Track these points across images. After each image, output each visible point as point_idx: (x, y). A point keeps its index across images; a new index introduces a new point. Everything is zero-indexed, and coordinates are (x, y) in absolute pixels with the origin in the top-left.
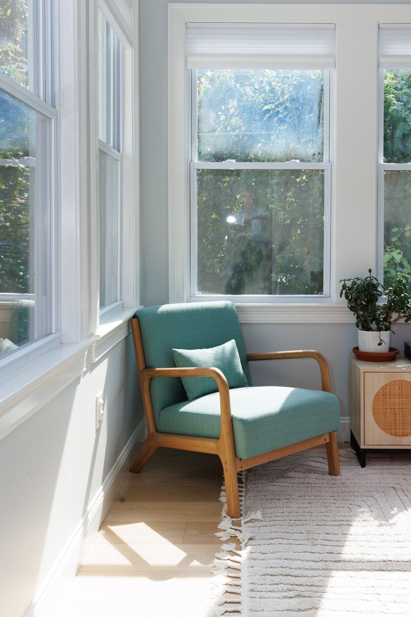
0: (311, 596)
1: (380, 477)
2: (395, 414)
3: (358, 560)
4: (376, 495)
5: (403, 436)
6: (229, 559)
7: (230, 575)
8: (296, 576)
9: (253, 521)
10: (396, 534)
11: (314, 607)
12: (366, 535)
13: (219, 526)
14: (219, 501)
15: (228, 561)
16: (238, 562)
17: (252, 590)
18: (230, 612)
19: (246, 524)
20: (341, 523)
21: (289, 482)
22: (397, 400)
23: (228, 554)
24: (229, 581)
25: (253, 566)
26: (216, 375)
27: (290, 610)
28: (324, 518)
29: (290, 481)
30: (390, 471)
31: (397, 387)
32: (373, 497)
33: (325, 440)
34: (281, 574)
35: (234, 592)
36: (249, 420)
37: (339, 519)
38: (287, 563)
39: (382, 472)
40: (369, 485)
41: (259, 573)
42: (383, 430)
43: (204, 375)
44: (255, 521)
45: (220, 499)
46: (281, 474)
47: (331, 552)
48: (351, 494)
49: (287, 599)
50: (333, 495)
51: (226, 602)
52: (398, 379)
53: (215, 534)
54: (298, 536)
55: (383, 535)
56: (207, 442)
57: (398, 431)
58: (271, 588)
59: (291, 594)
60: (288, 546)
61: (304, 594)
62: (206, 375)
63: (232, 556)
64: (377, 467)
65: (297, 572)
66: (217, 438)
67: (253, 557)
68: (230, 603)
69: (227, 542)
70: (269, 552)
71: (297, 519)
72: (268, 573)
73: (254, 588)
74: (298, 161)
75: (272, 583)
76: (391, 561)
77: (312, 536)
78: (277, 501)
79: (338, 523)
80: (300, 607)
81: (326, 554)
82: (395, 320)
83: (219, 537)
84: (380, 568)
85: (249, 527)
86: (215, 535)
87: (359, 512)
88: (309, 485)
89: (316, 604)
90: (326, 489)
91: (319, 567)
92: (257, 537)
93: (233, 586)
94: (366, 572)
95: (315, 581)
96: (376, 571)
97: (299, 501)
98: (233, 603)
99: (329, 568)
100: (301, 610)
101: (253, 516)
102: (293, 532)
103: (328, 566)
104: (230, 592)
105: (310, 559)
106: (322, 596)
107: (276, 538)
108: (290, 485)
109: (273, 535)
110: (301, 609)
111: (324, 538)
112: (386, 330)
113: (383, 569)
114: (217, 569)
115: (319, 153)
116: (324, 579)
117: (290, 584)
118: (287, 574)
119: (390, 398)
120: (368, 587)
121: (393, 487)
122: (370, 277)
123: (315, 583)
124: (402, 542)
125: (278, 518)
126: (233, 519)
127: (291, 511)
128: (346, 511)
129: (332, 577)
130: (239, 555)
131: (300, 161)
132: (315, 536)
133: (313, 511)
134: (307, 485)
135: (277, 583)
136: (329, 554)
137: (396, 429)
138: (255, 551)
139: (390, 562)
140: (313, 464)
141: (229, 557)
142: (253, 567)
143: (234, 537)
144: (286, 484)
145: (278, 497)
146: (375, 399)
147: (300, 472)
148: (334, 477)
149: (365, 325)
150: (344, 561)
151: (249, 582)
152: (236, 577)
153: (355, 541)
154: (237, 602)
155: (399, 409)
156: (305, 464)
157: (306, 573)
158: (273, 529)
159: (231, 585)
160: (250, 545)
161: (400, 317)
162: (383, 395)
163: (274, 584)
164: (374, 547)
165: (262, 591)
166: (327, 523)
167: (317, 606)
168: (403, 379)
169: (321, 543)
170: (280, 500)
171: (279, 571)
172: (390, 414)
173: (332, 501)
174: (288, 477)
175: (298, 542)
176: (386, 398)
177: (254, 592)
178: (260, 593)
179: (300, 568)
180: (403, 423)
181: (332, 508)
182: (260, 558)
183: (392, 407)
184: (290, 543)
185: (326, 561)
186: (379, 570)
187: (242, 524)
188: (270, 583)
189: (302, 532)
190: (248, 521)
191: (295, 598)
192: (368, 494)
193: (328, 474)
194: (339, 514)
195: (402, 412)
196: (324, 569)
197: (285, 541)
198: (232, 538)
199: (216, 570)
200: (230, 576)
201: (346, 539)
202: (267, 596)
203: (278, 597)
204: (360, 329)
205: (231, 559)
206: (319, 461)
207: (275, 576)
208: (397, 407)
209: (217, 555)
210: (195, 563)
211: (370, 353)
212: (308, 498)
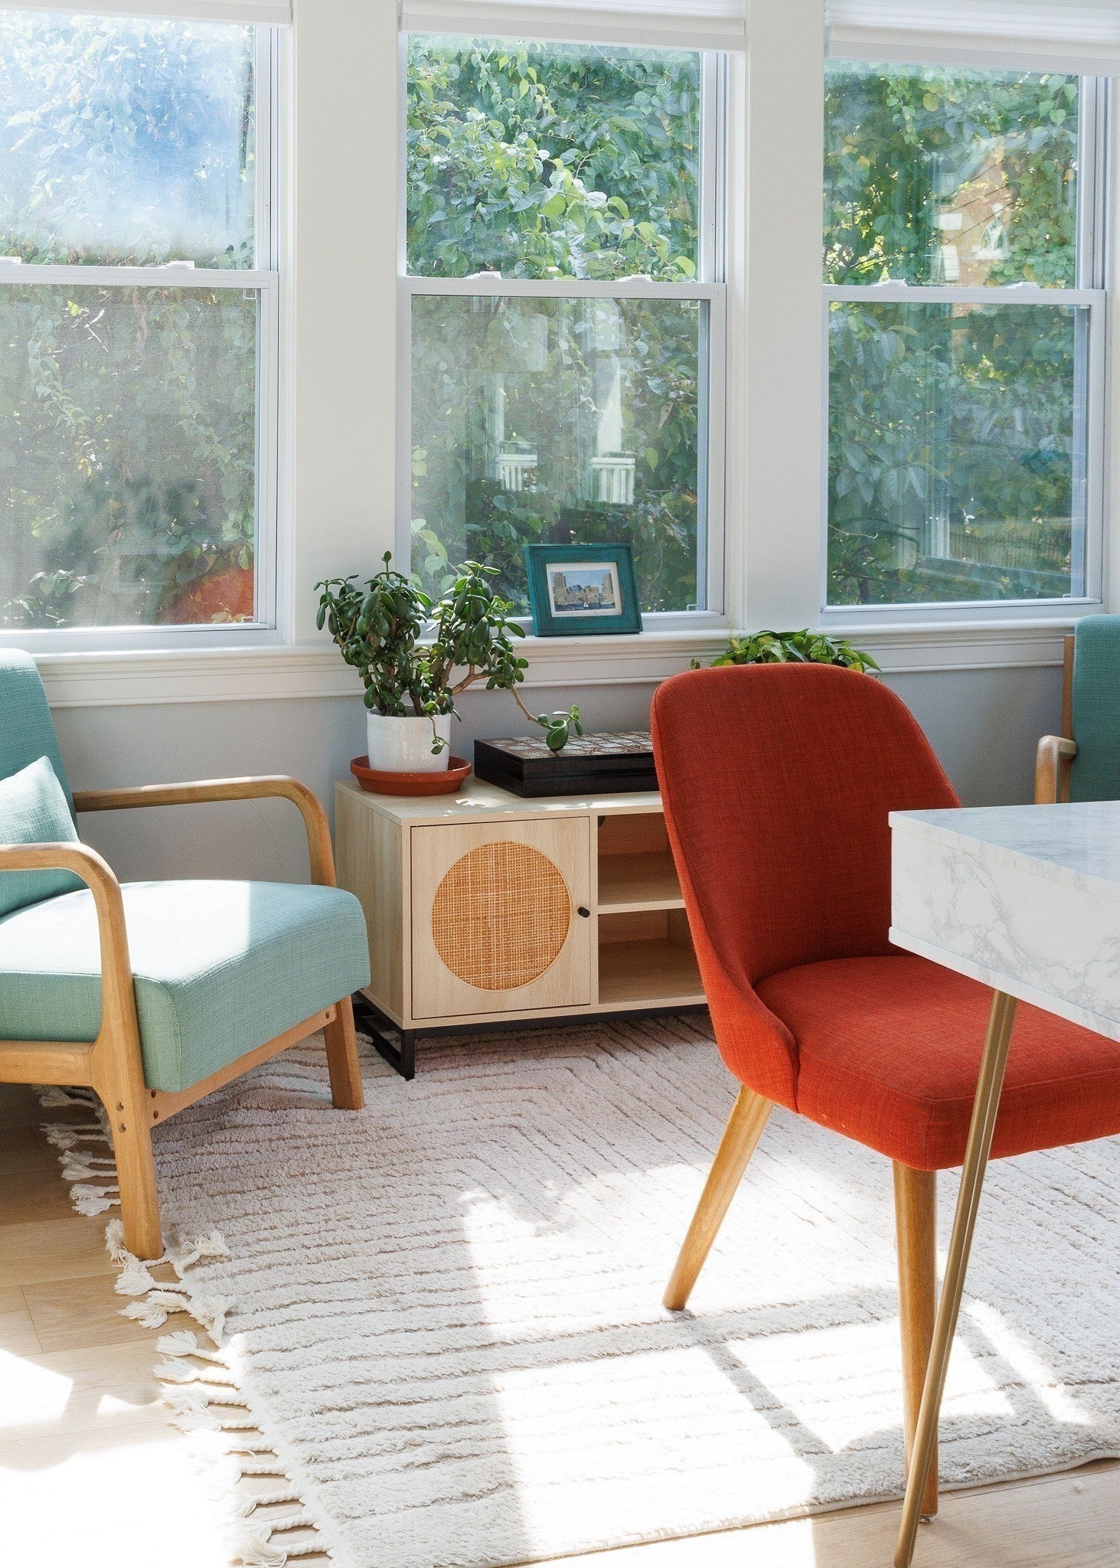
0: (478, 1452)
1: (467, 1102)
2: (487, 932)
3: (537, 1336)
4: (485, 1153)
5: (507, 987)
6: (198, 1380)
7: (227, 1424)
8: (405, 1404)
9: (207, 1262)
10: (589, 1253)
11: (501, 1481)
12: (517, 1263)
13: (116, 1287)
14: (77, 1214)
15: (197, 1385)
16: (227, 1385)
17: (313, 1460)
18: (285, 1531)
19: (190, 1273)
20: (439, 1238)
21: (243, 1139)
22: (491, 895)
23: (186, 1363)
24: (235, 1441)
25: (276, 1389)
26: (86, 864)
27: (443, 1499)
28: (388, 1230)
29: (245, 1135)
30: (485, 1081)
31: (491, 862)
32: (477, 1158)
33: (327, 1016)
34: (364, 1404)
35: (266, 1472)
36: (184, 984)
37: (427, 1227)
38: (360, 1369)
39: (464, 1087)
40: (448, 1126)
41: (306, 1407)
42: (459, 974)
43: (43, 866)
44: (213, 1261)
45: (77, 1208)
46: (209, 1119)
47: (458, 1323)
48: (420, 1154)
49: (418, 1471)
50: (375, 1164)
51: (259, 1505)
52: (494, 840)
53: (123, 1312)
54: (350, 1289)
55: (559, 1257)
56: (53, 1054)
57: (494, 975)
58: (360, 1444)
59: (421, 1455)
60: (339, 1320)
61: (455, 1448)
62: (47, 866)
63: (201, 1368)
64: (443, 1075)
65: (403, 1391)
66: (90, 1040)
67: (263, 1364)
68: (270, 1504)
69: (164, 1329)
70: (297, 1346)
71: (320, 1242)
72: (329, 1405)
73: (316, 1453)
74: (191, 265)
75: (354, 1431)
76: (616, 1326)
77: (387, 1286)
78: (239, 1195)
79: (432, 1239)
80: (466, 1489)
81: (448, 1330)
82: (461, 685)
83: (136, 1319)
84: (601, 1349)
85: (202, 1279)
86: (120, 1316)
87: (465, 1203)
88: (299, 1142)
89: (503, 1472)
90: (351, 1148)
91: (452, 1370)
92: (242, 1307)
93: (251, 1455)
94: (573, 1366)
95: (463, 1407)
96: (596, 1358)
97: (297, 1190)
98: (277, 1503)
99: (478, 1368)
100: (471, 1496)
101: (202, 1248)
102: (329, 1280)
103: (473, 1364)
104: (254, 1474)
105: (415, 1351)
106: (504, 1449)
107: (294, 1303)
108: (250, 1147)
109: (284, 1295)
110: (471, 1492)
111: (420, 1287)
112: (443, 712)
113: (611, 1352)
114: (182, 1413)
115: (244, 245)
116: (481, 1399)
117: (405, 1428)
118: (382, 1400)
119: (475, 891)
120: (602, 1406)
121: (511, 1126)
122: (387, 574)
123: (467, 1416)
124: (614, 1270)
125: (267, 1246)
126: (149, 1263)
127: (293, 1220)
128: (433, 1205)
129: (498, 1391)
130: (216, 1363)
131: (198, 265)
132: (395, 1284)
133: (349, 1215)
134: (293, 1142)
135: (369, 1429)
136: (454, 1329)
137: (489, 970)
138: (260, 1347)
139: (615, 1330)
140: (282, 1082)
141: (194, 1372)
142: (277, 1393)
143: (174, 1313)
144: (238, 1147)
145: (236, 1185)
146: (437, 896)
147: (259, 1107)
148: (353, 1113)
149: (389, 700)
150: (505, 1344)
151: (291, 1439)
152: (245, 1429)
153: (499, 1284)
154: (289, 1498)
155: (497, 917)
156: (263, 1084)
157: (426, 1389)
158: (276, 1276)
159: (245, 1453)
160: (235, 1331)
161: (471, 677)
162: (458, 884)
163: (361, 1433)
164: (554, 1294)
165: (339, 1459)
166: (404, 1243)
167: (509, 1479)
168: (507, 839)
169: (420, 1302)
170: (244, 1193)
171: (353, 1394)
172: (476, 933)
173: (382, 1180)
174: (236, 1127)
175: (359, 1306)
176: (466, 892)
177: (322, 1465)
178: (339, 1465)
179: (404, 1377)
180: (508, 953)
181: (394, 1201)
182: (282, 1365)
183: (481, 913)
184: (339, 1312)
185: (457, 1350)
186: (602, 1356)
187: (180, 1275)
188: (349, 1433)
189: (355, 1276)
190: (194, 1264)
191: (437, 1465)
192: (460, 1149)
193: (331, 1106)
194: (417, 1213)
195: (505, 925)
196: (465, 1374)
197: (320, 1309)
198: (172, 1317)
199: (178, 1415)
200: (226, 1426)
201: (477, 1283)
202: (362, 1471)
203: (389, 1468)
204: (373, 712)
205: (203, 1378)
206: (293, 1073)
207: (352, 1409)
208: (492, 912)
209: (160, 1371)
210: (110, 1404)
211: (408, 775)
212: (315, 1178)
